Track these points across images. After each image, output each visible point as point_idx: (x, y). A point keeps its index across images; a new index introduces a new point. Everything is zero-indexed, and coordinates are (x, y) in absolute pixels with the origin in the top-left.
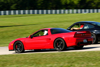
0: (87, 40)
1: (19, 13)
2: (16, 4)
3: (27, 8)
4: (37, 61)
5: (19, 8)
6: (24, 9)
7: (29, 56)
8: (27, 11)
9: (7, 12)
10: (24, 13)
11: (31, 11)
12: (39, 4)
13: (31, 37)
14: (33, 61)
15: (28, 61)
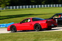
0: (54, 25)
1: (47, 7)
2: (45, 1)
3: (52, 3)
4: (58, 36)
5: (47, 3)
6: (50, 4)
7: (53, 33)
8: (52, 5)
9: (40, 6)
10: (50, 6)
11: (54, 5)
12: (59, 1)
13: (21, 23)
14: (56, 36)
15: (52, 36)
